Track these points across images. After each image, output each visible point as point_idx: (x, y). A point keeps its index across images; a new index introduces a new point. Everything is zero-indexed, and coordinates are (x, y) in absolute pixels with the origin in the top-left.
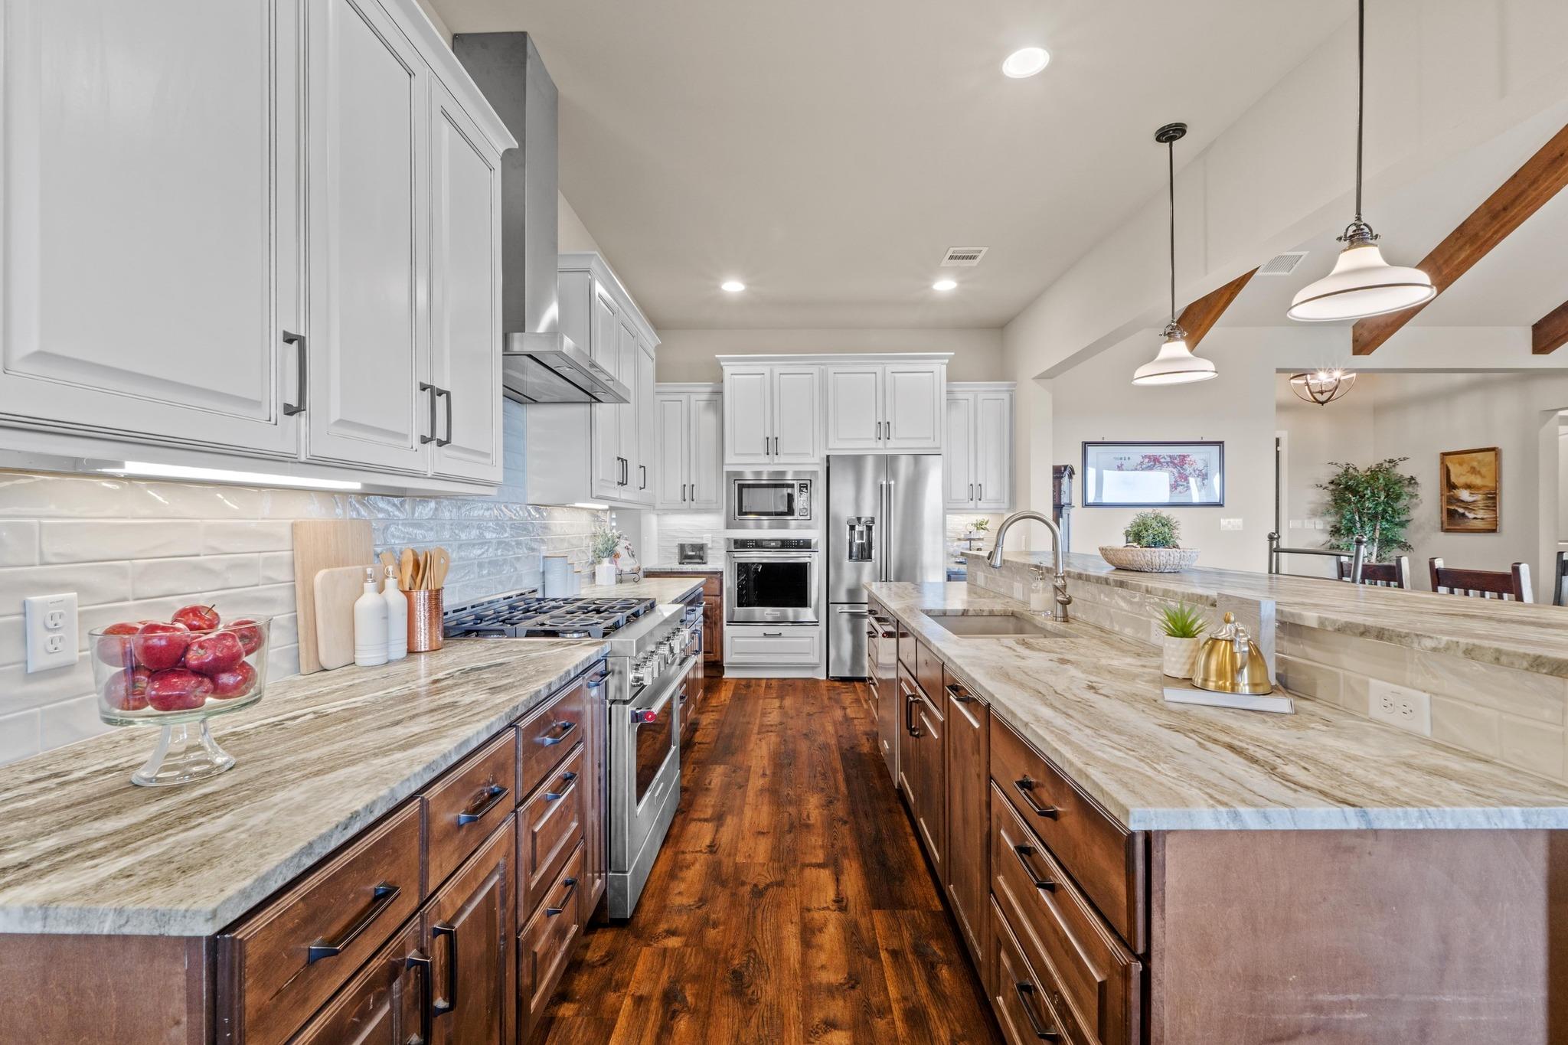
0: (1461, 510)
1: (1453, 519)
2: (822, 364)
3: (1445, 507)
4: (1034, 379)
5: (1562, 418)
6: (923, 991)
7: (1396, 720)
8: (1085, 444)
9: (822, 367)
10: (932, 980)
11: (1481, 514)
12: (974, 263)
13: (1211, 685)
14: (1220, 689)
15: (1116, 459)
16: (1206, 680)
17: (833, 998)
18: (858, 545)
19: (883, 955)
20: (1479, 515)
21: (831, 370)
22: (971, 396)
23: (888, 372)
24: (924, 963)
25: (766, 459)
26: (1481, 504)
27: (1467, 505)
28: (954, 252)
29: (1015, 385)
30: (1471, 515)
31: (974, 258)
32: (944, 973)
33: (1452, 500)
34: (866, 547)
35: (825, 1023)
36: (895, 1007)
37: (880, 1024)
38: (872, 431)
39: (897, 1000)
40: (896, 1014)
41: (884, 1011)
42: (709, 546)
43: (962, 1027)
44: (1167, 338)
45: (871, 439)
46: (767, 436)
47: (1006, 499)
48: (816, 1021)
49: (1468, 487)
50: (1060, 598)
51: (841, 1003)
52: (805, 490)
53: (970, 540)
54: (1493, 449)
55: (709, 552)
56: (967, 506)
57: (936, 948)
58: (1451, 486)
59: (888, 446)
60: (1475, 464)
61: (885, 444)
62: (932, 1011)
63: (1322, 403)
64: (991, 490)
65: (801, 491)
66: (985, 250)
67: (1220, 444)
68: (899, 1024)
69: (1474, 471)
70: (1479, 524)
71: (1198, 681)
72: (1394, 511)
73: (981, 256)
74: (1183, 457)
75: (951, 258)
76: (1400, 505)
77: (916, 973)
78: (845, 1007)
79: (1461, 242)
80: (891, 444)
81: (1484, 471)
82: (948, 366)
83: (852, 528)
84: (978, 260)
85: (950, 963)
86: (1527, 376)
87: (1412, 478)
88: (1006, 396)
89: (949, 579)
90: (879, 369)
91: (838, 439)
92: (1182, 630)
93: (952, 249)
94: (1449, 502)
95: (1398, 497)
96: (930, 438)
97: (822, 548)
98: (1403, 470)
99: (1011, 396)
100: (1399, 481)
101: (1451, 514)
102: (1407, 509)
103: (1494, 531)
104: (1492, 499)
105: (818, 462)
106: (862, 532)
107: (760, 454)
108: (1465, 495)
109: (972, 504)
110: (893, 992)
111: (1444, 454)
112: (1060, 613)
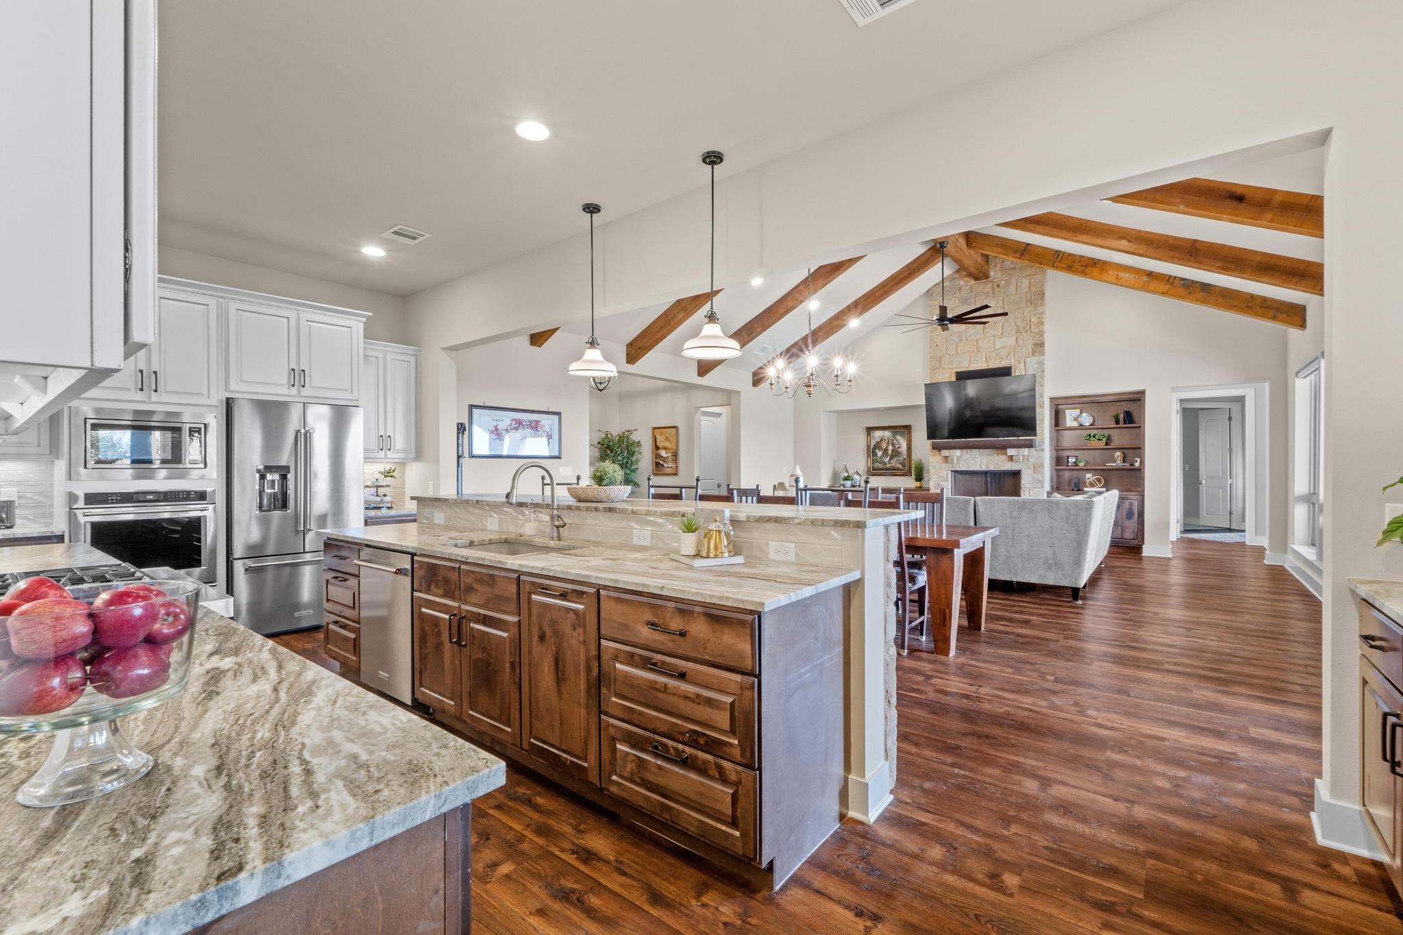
0: (662, 462)
1: (658, 467)
2: (221, 297)
3: (655, 460)
4: (442, 349)
5: (702, 412)
6: (536, 816)
7: (780, 557)
8: (472, 407)
9: (221, 300)
10: (537, 808)
11: (670, 465)
12: (413, 242)
13: (712, 555)
14: (716, 556)
15: (494, 420)
16: (708, 553)
17: (479, 852)
18: (270, 494)
19: (490, 811)
20: (669, 465)
21: (233, 306)
22: (380, 355)
23: (302, 322)
24: (523, 802)
25: (139, 396)
26: (670, 459)
27: (664, 459)
28: (400, 229)
29: (420, 351)
30: (666, 465)
31: (414, 238)
32: (540, 800)
33: (658, 456)
34: (280, 496)
35: (488, 867)
36: (525, 833)
37: (525, 846)
38: (284, 377)
39: (524, 829)
40: (529, 836)
41: (521, 838)
42: (16, 504)
43: (574, 819)
44: (589, 346)
45: (283, 385)
46: (140, 367)
47: (413, 450)
48: (481, 870)
49: (665, 448)
50: (557, 523)
51: (488, 851)
52: (196, 435)
53: (378, 487)
54: (676, 427)
55: (17, 511)
56: (377, 455)
57: (521, 790)
58: (657, 448)
59: (302, 394)
60: (668, 435)
61: (299, 391)
62: (551, 822)
63: (601, 390)
64: (399, 442)
65: (190, 435)
66: (427, 236)
67: (559, 414)
68: (536, 839)
69: (667, 439)
70: (669, 471)
71: (704, 554)
72: (632, 463)
73: (421, 239)
74: (537, 422)
75: (395, 233)
76: (634, 459)
77: (522, 809)
78: (493, 852)
79: (679, 309)
80: (304, 392)
81: (671, 439)
82: (365, 324)
83: (263, 477)
84: (417, 241)
85: (539, 794)
86: (690, 387)
87: (639, 442)
88: (412, 359)
89: (366, 523)
90: (292, 315)
91: (242, 381)
92: (690, 529)
93: (400, 226)
94: (656, 458)
95: (633, 455)
96: (347, 390)
97: (221, 498)
98: (635, 437)
99: (417, 360)
100: (633, 443)
101: (657, 464)
102: (637, 461)
103: (676, 474)
104: (675, 455)
105: (215, 403)
106: (273, 482)
107: (129, 389)
108: (663, 453)
109: (382, 454)
110: (517, 827)
111: (654, 428)
112: (555, 535)
